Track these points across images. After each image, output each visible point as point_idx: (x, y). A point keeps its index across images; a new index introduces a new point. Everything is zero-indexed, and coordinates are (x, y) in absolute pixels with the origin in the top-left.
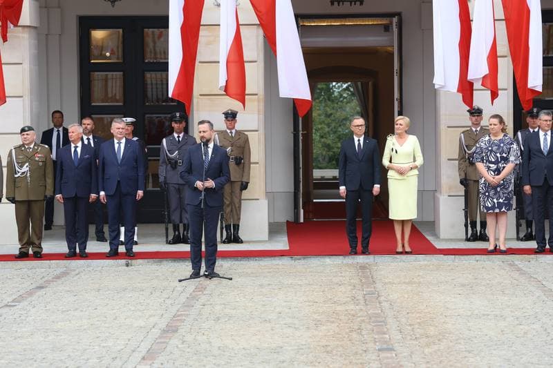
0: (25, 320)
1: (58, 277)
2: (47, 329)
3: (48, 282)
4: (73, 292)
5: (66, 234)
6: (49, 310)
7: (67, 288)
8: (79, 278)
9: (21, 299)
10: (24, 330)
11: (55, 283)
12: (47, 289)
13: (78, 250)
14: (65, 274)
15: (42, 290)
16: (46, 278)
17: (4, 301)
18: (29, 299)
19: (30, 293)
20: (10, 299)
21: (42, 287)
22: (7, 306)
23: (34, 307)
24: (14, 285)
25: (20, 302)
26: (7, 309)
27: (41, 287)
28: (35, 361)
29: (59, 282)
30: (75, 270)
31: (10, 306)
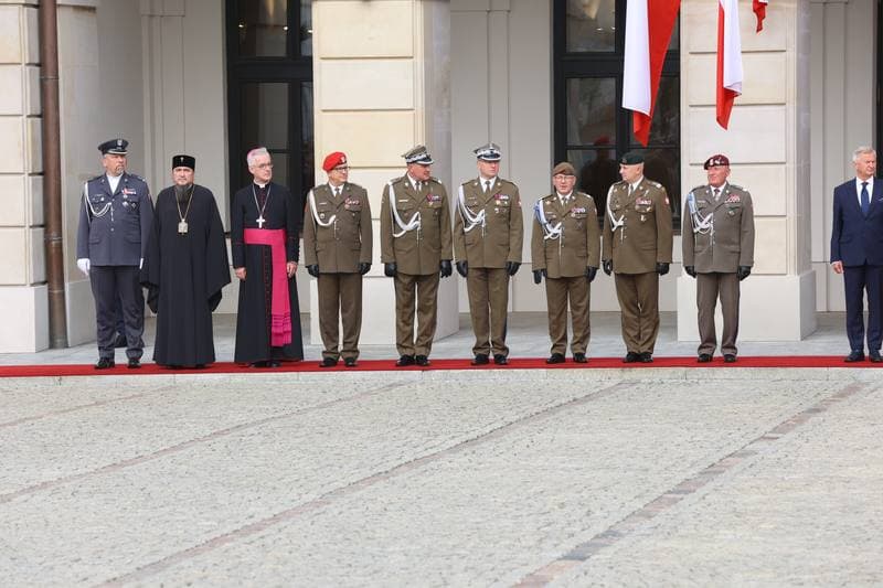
0: (795, 461)
1: (842, 395)
2: (832, 477)
3: (828, 402)
4: (868, 418)
5: (848, 326)
6: (832, 446)
7: (860, 413)
8: (876, 397)
9: (784, 428)
10: (795, 477)
11: (838, 404)
12: (826, 414)
13: (866, 352)
14: (853, 389)
15: (818, 414)
16: (823, 397)
17: (758, 431)
18: (799, 428)
19: (800, 419)
20: (769, 428)
21: (818, 411)
22: (763, 438)
23: (807, 441)
24: (772, 405)
25: (784, 433)
26: (764, 444)
27: (816, 410)
28: (818, 527)
29: (845, 402)
30: (868, 384)
31: (769, 438)
